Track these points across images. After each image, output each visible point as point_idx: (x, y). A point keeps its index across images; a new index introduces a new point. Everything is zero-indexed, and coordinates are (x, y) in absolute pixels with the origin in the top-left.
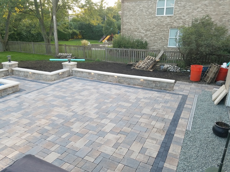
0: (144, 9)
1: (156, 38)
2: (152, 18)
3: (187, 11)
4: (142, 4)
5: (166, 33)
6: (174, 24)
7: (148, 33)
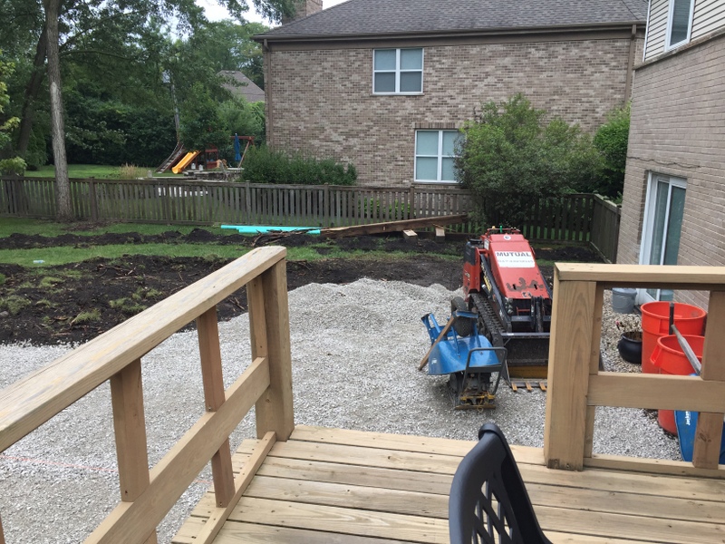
0: (335, 73)
1: (379, 158)
2: (363, 100)
3: (459, 83)
4: (329, 59)
5: (405, 142)
6: (426, 119)
7: (353, 141)
